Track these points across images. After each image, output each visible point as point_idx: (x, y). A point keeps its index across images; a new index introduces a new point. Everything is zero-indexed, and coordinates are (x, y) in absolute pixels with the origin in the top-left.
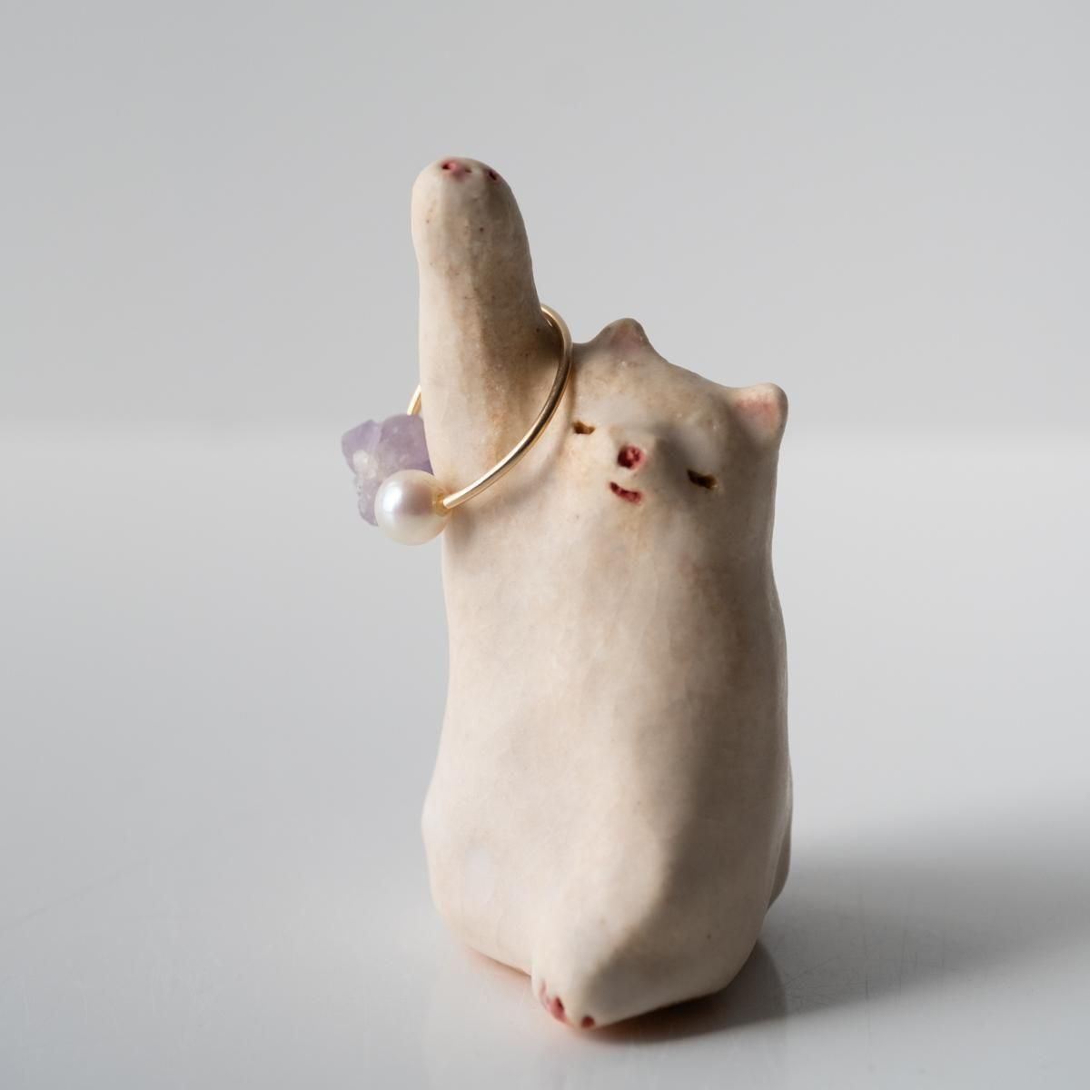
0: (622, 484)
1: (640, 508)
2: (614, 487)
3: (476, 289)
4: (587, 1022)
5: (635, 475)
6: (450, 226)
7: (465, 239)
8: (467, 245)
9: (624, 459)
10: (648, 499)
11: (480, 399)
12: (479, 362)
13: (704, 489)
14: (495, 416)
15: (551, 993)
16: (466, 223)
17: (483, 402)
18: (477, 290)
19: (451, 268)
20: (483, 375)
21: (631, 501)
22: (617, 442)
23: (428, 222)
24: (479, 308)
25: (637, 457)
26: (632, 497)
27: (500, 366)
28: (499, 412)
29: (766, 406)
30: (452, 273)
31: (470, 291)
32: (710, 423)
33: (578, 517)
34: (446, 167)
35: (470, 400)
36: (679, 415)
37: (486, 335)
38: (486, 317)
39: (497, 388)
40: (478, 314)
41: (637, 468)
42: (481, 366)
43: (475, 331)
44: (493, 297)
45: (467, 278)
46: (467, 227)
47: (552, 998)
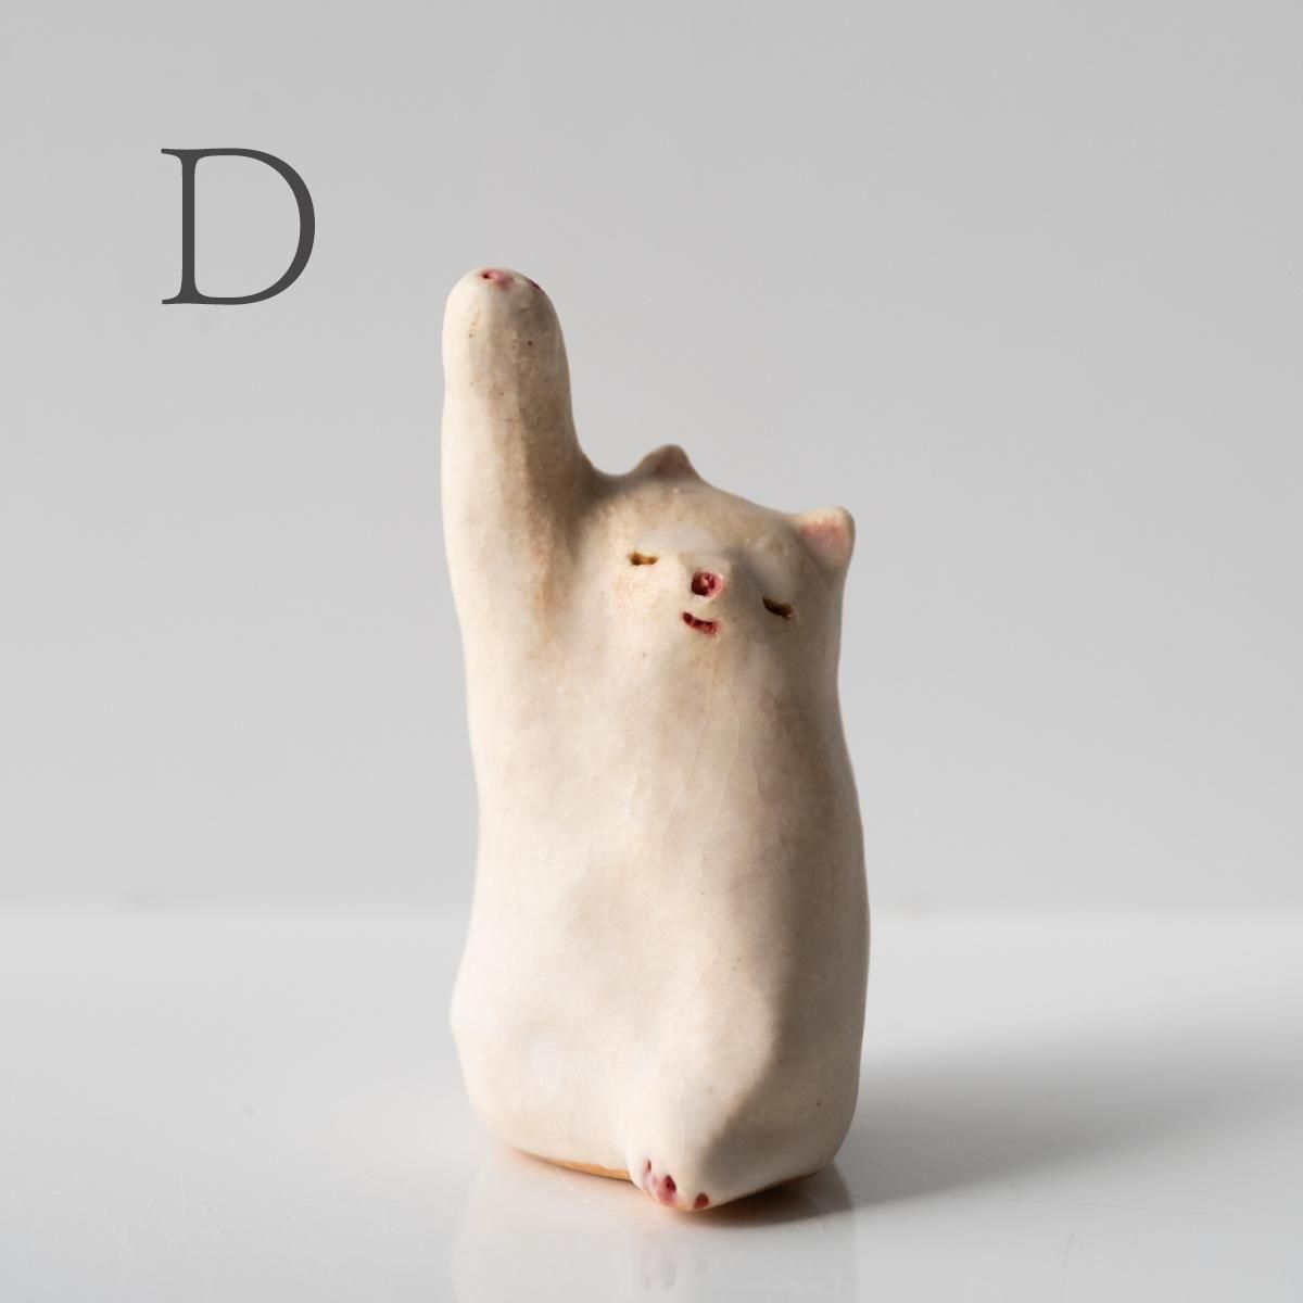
0: (697, 614)
1: (718, 639)
2: (688, 618)
3: (521, 410)
4: (702, 1200)
5: (713, 603)
6: (496, 339)
7: (512, 354)
8: (514, 361)
9: (699, 586)
10: (726, 628)
11: (524, 535)
12: (522, 492)
13: (780, 617)
14: (540, 552)
15: (659, 1172)
16: (514, 336)
17: (527, 537)
18: (523, 411)
19: (495, 387)
20: (527, 508)
21: (706, 632)
22: (690, 569)
23: (471, 336)
24: (524, 431)
25: (712, 585)
26: (707, 628)
27: (544, 496)
28: (546, 547)
29: (834, 530)
30: (497, 393)
31: (514, 411)
32: (780, 548)
33: (644, 655)
34: (486, 276)
35: (511, 536)
36: (748, 540)
37: (531, 462)
38: (531, 441)
39: (542, 521)
40: (523, 438)
41: (714, 596)
42: (524, 496)
43: (520, 457)
44: (539, 419)
45: (512, 399)
46: (515, 341)
47: (660, 1177)
